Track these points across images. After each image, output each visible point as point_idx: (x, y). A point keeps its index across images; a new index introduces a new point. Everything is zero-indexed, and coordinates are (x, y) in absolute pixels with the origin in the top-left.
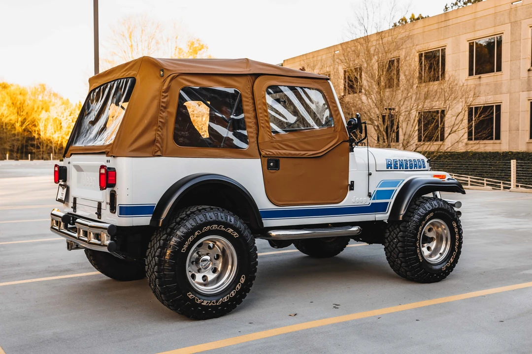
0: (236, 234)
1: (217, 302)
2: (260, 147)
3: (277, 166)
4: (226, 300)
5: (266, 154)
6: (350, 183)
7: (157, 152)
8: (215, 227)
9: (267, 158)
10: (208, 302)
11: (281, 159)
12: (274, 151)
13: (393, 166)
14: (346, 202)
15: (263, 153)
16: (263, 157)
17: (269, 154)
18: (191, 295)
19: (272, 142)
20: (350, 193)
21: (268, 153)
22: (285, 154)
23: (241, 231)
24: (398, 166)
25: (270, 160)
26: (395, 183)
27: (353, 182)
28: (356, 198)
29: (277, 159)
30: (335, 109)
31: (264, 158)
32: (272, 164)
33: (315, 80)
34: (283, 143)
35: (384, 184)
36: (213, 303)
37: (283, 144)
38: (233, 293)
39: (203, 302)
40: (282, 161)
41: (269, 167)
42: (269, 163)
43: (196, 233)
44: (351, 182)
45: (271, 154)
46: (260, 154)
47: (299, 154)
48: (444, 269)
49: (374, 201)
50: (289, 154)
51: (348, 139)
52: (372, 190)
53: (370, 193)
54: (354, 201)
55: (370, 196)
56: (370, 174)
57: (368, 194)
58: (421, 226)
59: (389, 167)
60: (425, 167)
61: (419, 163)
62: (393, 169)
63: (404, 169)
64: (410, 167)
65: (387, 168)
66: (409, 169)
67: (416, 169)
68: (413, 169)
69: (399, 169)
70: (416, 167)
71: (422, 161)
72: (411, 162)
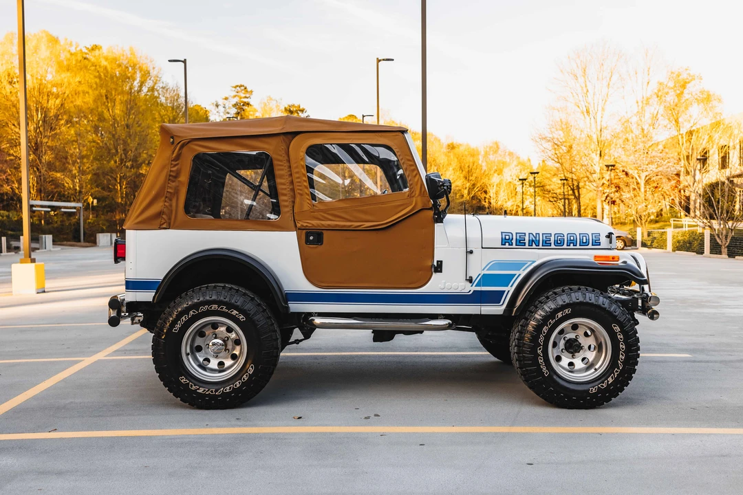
0: (242, 316)
1: (216, 391)
2: (296, 218)
3: (318, 241)
4: (228, 391)
5: (302, 226)
6: (435, 264)
7: (163, 224)
8: (215, 307)
9: (304, 231)
10: (205, 390)
11: (324, 232)
12: (315, 222)
13: (514, 241)
14: (429, 288)
15: (299, 225)
16: (299, 229)
17: (307, 226)
18: (183, 380)
19: (312, 212)
20: (435, 276)
21: (305, 224)
22: (329, 225)
23: (250, 314)
24: (527, 241)
25: (309, 233)
26: (519, 265)
27: (441, 262)
28: (445, 283)
29: (320, 231)
30: (413, 168)
31: (300, 231)
32: (311, 238)
33: (380, 134)
34: (329, 212)
35: (497, 265)
36: (212, 392)
37: (328, 214)
38: (238, 384)
39: (198, 389)
40: (326, 235)
41: (308, 241)
42: (307, 235)
43: (191, 313)
44: (437, 261)
45: (310, 225)
46: (296, 226)
47: (350, 226)
48: (594, 391)
49: (478, 289)
50: (337, 225)
51: (431, 206)
52: (475, 273)
53: (471, 277)
54: (442, 287)
55: (470, 280)
56: (471, 252)
57: (468, 278)
58: (547, 326)
59: (505, 242)
60: (600, 245)
61: (584, 238)
62: (514, 246)
63: (541, 246)
64: (557, 243)
65: (502, 245)
66: (553, 246)
67: (572, 246)
68: (565, 246)
69: (527, 246)
70: (573, 243)
71: (593, 235)
72: (561, 236)
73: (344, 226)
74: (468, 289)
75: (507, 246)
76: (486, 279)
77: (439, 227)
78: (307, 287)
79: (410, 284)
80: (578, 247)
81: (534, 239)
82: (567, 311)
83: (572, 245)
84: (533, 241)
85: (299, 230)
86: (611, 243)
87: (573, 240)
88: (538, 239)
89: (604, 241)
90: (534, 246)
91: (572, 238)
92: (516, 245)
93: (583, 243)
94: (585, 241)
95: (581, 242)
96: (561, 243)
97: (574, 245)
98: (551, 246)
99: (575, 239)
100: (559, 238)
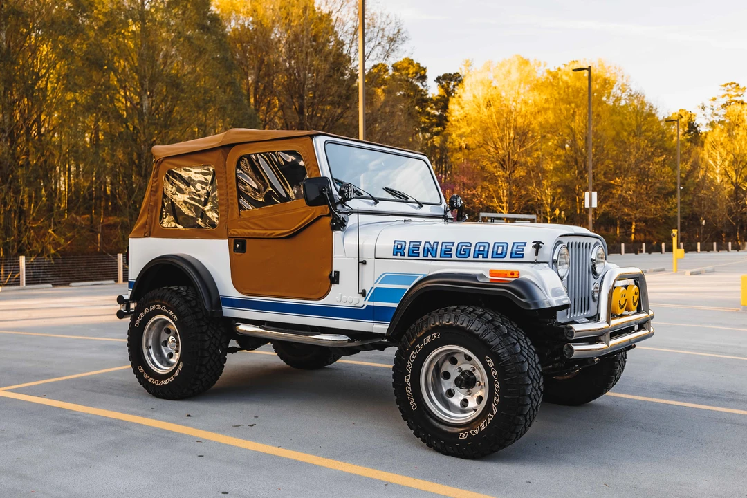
0: (176, 317)
1: (159, 382)
2: (228, 227)
3: (243, 249)
4: (166, 383)
5: (231, 234)
6: (333, 274)
7: (146, 233)
8: (159, 307)
9: (233, 239)
10: (153, 380)
11: (247, 240)
12: (240, 231)
13: (406, 251)
15: (229, 234)
17: (234, 235)
18: (141, 369)
19: (239, 221)
20: (334, 287)
21: (233, 232)
22: (249, 233)
24: (421, 251)
25: (236, 241)
26: (411, 279)
28: (341, 295)
29: (243, 239)
32: (238, 246)
34: (252, 220)
35: (388, 278)
37: (249, 222)
38: (172, 379)
39: (149, 379)
40: (248, 243)
41: (236, 250)
42: (235, 243)
43: (146, 311)
44: (335, 272)
45: (235, 233)
46: (227, 234)
47: (265, 234)
48: (463, 438)
49: (371, 303)
50: (255, 234)
51: (328, 212)
52: (368, 285)
53: (364, 291)
54: (339, 300)
55: (364, 293)
56: (364, 263)
57: (360, 291)
58: (415, 351)
59: (397, 252)
60: (522, 257)
61: (500, 248)
62: (406, 257)
63: (438, 258)
64: (460, 254)
65: (394, 255)
66: (454, 257)
67: (480, 258)
68: (471, 258)
69: (421, 257)
70: (483, 254)
71: (516, 245)
72: (466, 246)
73: (260, 234)
74: (362, 303)
75: (399, 256)
76: (378, 293)
77: (337, 235)
78: (234, 293)
79: (312, 295)
80: (489, 259)
81: (430, 249)
82: (436, 336)
83: (480, 256)
84: (428, 250)
85: (229, 238)
86: (537, 254)
87: (484, 251)
88: (435, 249)
89: (529, 251)
90: (430, 257)
91: (482, 248)
92: (409, 256)
93: (497, 254)
94: (500, 251)
95: (495, 253)
96: (465, 254)
97: (483, 257)
98: (451, 257)
99: (486, 249)
100: (464, 247)
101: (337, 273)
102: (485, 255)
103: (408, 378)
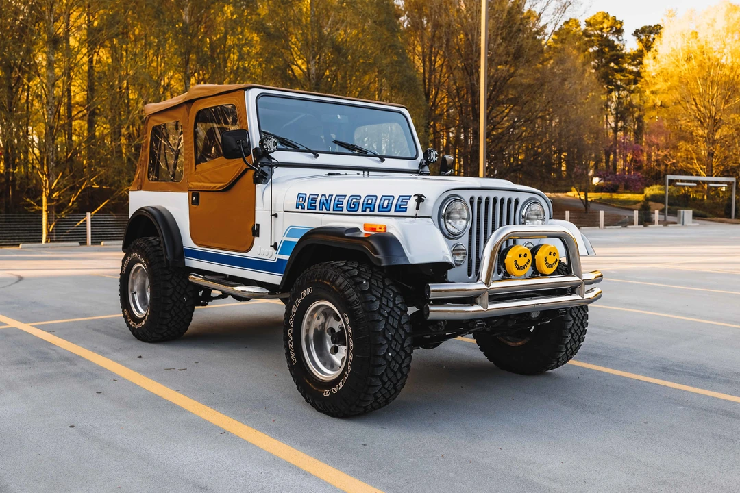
2: (188, 180)
3: (197, 202)
6: (255, 227)
7: (138, 186)
9: (191, 192)
11: (199, 193)
12: (196, 184)
13: (306, 204)
17: (191, 188)
19: (195, 174)
21: (191, 186)
22: (200, 187)
24: (317, 204)
25: (193, 193)
28: (261, 248)
32: (194, 198)
34: (202, 174)
35: (292, 231)
37: (201, 176)
40: (201, 196)
41: (193, 202)
44: (256, 225)
46: (188, 188)
47: (211, 187)
48: (327, 393)
50: (204, 187)
52: (278, 239)
53: (276, 244)
54: (259, 253)
55: (275, 246)
56: (276, 215)
57: (273, 244)
58: (295, 305)
59: (299, 205)
60: (406, 211)
61: (386, 202)
62: (306, 210)
63: (331, 211)
64: (351, 207)
65: (297, 208)
66: (345, 211)
67: (368, 212)
68: (360, 212)
69: (317, 211)
70: (370, 208)
71: (401, 198)
72: (356, 199)
73: (207, 187)
74: (274, 256)
75: (300, 210)
77: (259, 187)
78: (191, 245)
79: (242, 247)
80: (376, 212)
82: (310, 290)
83: (368, 210)
84: (324, 203)
85: (189, 191)
86: (418, 208)
87: (371, 204)
88: (329, 202)
90: (324, 210)
91: (370, 202)
92: (308, 209)
93: (383, 207)
94: (385, 205)
95: (381, 207)
96: (354, 208)
97: (370, 211)
98: (342, 210)
99: (373, 203)
100: (354, 200)
101: (258, 225)
102: (372, 209)
103: (290, 332)
